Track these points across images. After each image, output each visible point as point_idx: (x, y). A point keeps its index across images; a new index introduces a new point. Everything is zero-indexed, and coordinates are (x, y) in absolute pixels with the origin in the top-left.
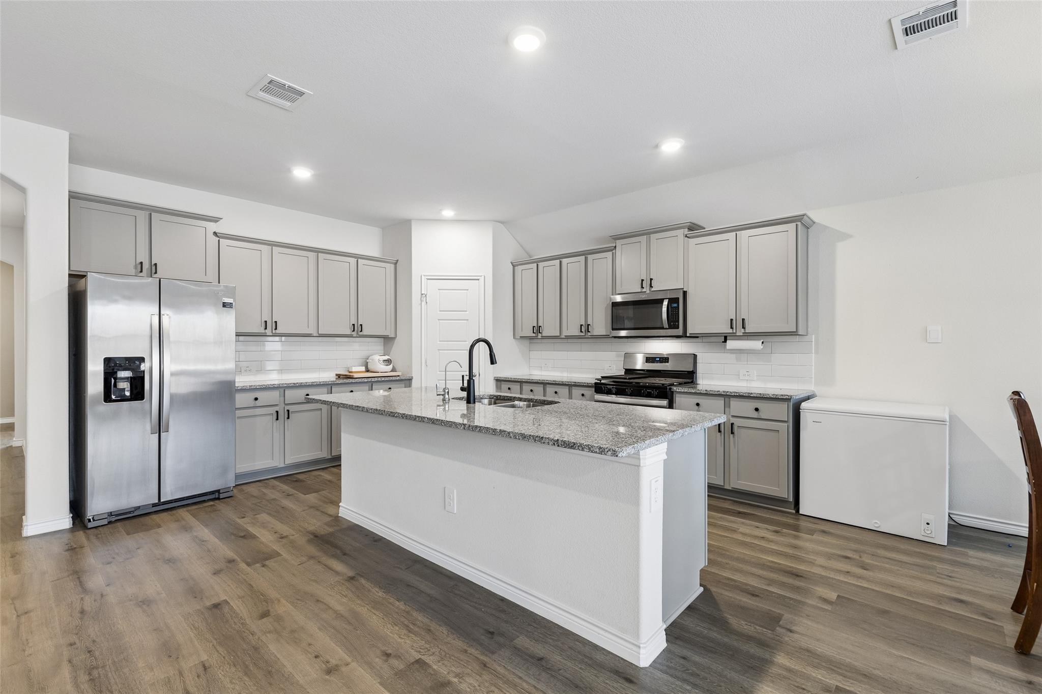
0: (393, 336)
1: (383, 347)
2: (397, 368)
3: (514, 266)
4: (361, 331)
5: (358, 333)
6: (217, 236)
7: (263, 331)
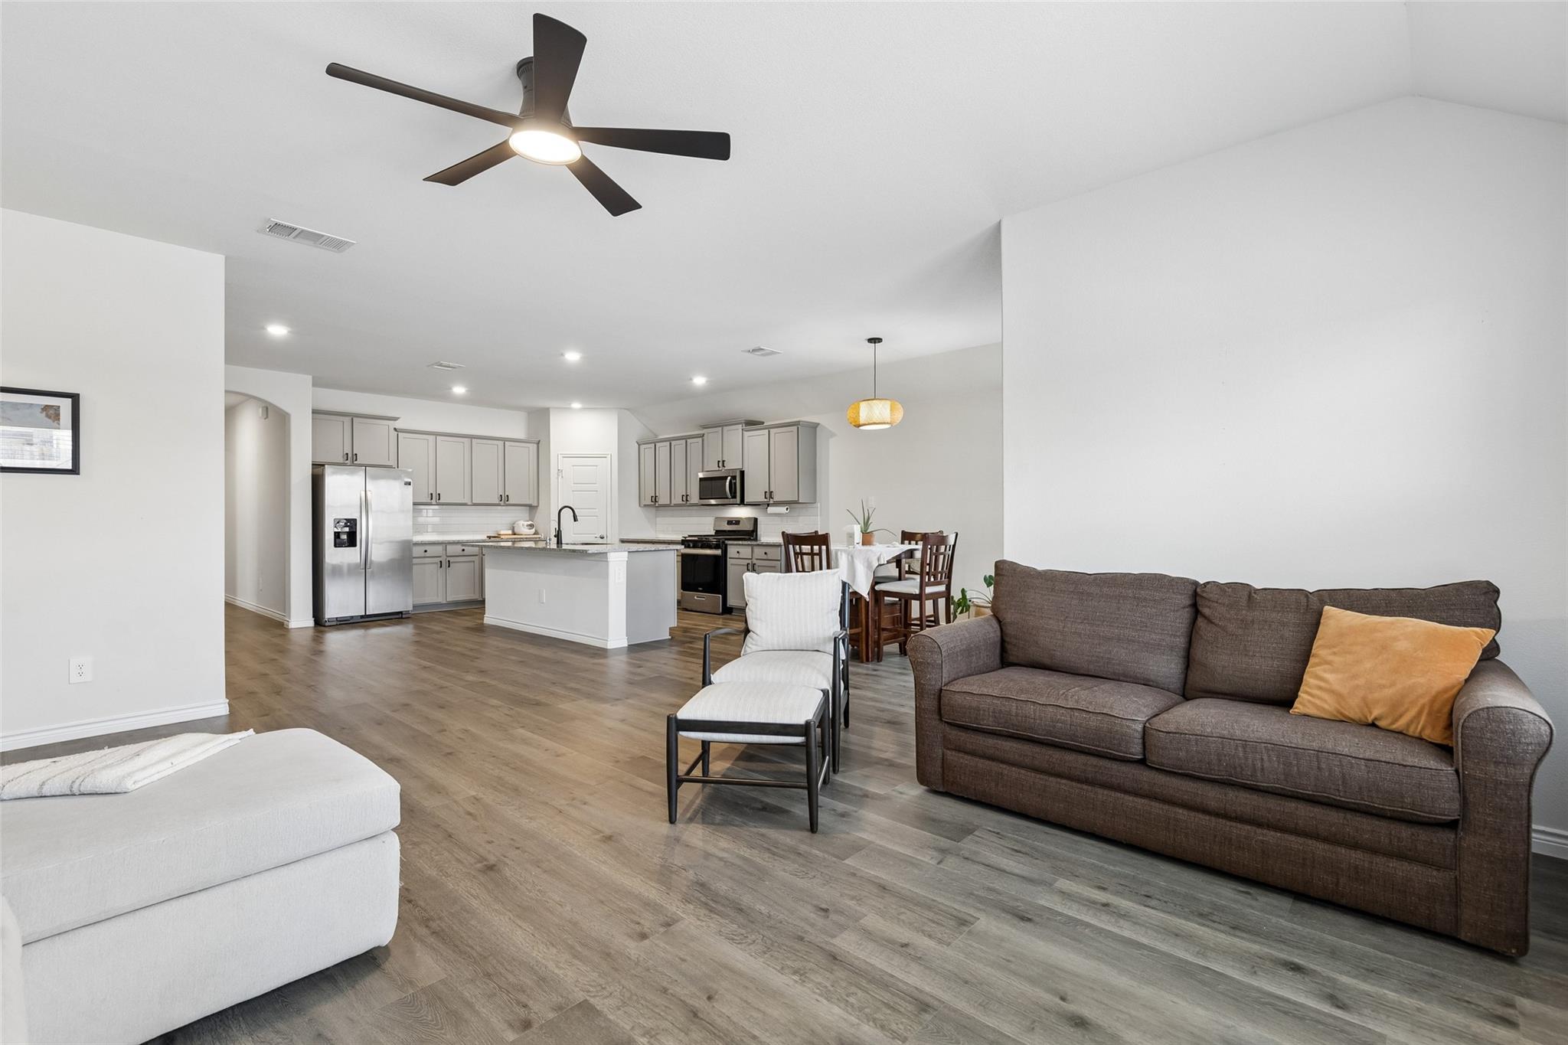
0: (536, 505)
1: (527, 515)
2: (539, 531)
3: (639, 445)
4: (507, 501)
5: (504, 503)
6: (397, 431)
7: (430, 501)
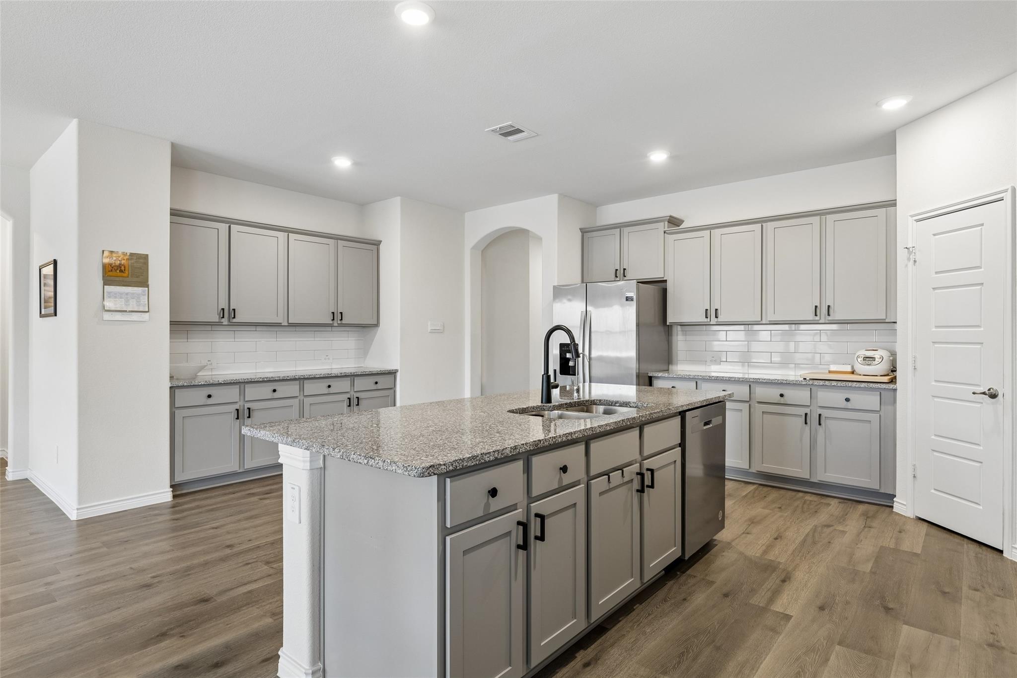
4: (829, 315)
5: (825, 318)
6: (667, 233)
7: (706, 320)
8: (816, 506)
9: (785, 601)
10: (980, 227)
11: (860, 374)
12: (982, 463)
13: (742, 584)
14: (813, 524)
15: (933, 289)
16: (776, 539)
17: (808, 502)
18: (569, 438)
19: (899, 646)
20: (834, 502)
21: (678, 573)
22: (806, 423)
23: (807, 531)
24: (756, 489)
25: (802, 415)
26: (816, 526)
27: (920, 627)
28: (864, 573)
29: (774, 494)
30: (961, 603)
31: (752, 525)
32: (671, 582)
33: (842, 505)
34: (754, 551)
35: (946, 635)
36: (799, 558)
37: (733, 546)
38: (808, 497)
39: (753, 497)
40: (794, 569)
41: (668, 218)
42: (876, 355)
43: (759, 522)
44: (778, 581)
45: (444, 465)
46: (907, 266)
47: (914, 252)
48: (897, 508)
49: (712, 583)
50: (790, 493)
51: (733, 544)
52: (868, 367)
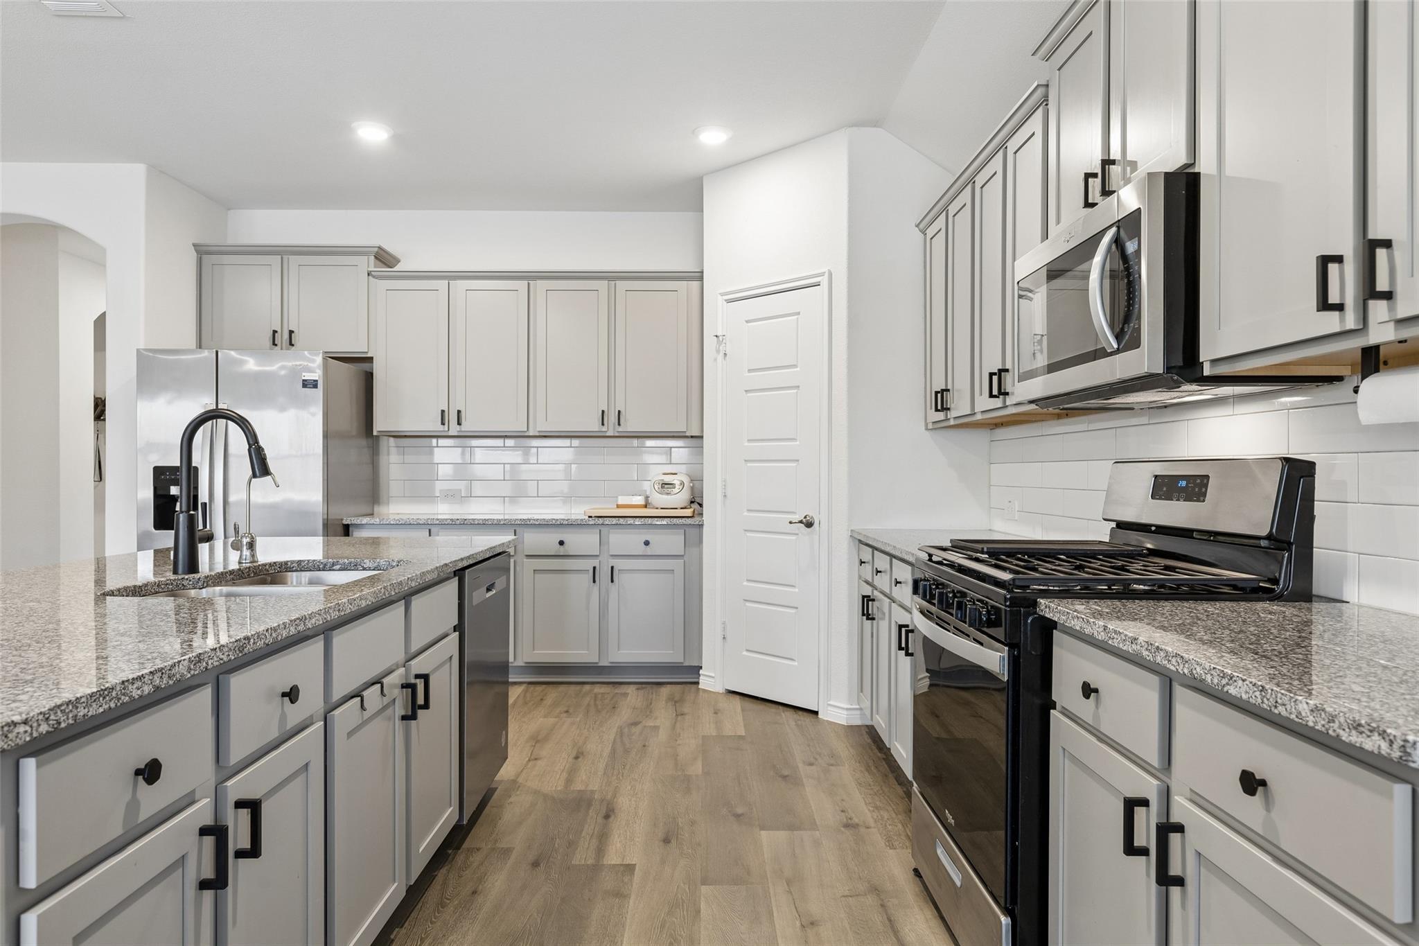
3: (924, 234)
4: (619, 424)
5: (614, 429)
6: (374, 277)
7: (441, 428)
8: (612, 698)
9: (618, 845)
10: (796, 317)
11: (658, 506)
12: (797, 608)
13: (552, 839)
14: (617, 725)
15: (746, 391)
16: (577, 758)
17: (600, 696)
18: (301, 628)
19: (766, 861)
20: (631, 690)
21: (450, 852)
22: (594, 581)
23: (612, 737)
24: (525, 691)
25: (588, 570)
26: (621, 728)
27: (778, 829)
28: (697, 776)
29: (552, 694)
30: (803, 785)
31: (538, 745)
32: (443, 871)
33: (641, 692)
34: (554, 784)
35: (805, 829)
36: (615, 777)
37: (521, 783)
38: (598, 689)
39: (526, 703)
40: (614, 796)
41: (376, 249)
42: (675, 480)
43: (546, 739)
44: (600, 820)
45: (25, 722)
46: (715, 360)
47: (724, 341)
48: (705, 683)
49: (507, 852)
50: (573, 687)
51: (520, 780)
52: (665, 497)
